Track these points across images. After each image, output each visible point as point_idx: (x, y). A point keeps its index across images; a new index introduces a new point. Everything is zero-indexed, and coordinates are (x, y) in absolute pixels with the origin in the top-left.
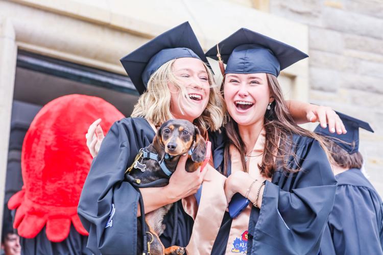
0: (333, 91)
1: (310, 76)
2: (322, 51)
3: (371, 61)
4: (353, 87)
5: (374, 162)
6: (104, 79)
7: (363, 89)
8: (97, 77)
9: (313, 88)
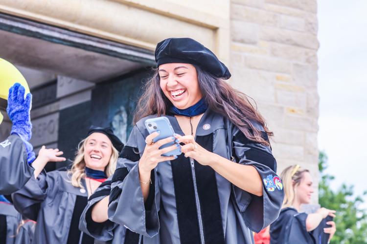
0: (254, 43)
1: (232, 28)
2: (244, 5)
3: (290, 15)
4: (272, 40)
5: (293, 111)
6: (34, 29)
7: (282, 42)
8: (27, 27)
9: (234, 40)
